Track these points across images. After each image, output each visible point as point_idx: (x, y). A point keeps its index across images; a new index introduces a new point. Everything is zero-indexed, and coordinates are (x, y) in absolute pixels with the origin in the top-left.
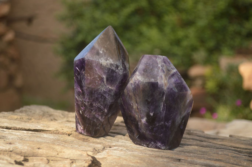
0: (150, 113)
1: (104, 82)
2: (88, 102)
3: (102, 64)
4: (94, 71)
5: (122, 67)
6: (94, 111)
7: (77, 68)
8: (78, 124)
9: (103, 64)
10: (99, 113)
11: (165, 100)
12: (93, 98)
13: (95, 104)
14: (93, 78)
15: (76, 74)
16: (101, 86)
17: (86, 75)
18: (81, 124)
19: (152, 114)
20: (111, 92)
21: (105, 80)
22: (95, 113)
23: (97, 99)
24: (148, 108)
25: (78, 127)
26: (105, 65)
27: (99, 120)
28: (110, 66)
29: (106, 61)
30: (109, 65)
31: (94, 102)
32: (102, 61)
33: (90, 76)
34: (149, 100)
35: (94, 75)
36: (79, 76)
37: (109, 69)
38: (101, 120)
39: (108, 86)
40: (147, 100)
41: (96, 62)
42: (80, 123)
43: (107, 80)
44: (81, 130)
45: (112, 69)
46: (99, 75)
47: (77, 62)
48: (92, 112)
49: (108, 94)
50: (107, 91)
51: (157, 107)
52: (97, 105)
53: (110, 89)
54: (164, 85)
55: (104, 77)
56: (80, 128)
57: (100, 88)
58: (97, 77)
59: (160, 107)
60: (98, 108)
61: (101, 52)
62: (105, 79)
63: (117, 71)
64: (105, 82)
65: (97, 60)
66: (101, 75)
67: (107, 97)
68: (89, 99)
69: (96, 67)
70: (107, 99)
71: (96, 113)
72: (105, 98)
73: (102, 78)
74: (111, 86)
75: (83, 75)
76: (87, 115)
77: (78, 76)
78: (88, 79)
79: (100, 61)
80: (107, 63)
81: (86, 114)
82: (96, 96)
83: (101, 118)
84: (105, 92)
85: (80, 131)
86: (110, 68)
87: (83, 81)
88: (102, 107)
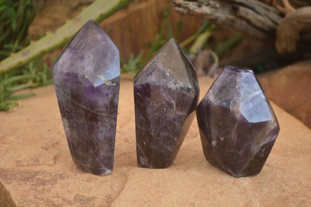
0: (221, 137)
1: (173, 108)
2: (155, 132)
3: (170, 89)
4: (162, 97)
5: (194, 90)
6: (161, 141)
7: (139, 94)
8: (141, 157)
9: (172, 89)
10: (168, 143)
11: (237, 127)
12: (161, 127)
13: (163, 133)
14: (160, 105)
15: (138, 101)
16: (169, 114)
17: (151, 102)
18: (145, 157)
19: (222, 139)
20: (181, 118)
21: (174, 106)
22: (162, 143)
23: (165, 128)
24: (218, 131)
25: (141, 159)
26: (175, 90)
27: (168, 150)
28: (181, 89)
29: (176, 85)
30: (179, 89)
31: (162, 132)
32: (171, 86)
33: (157, 104)
34: (220, 124)
35: (161, 102)
36: (142, 103)
37: (179, 94)
38: (170, 150)
39: (178, 113)
40: (217, 124)
41: (163, 87)
42: (144, 155)
43: (177, 105)
44: (145, 163)
45: (183, 93)
46: (167, 101)
47: (138, 88)
48: (160, 142)
49: (178, 121)
50: (177, 118)
51: (228, 133)
52: (165, 135)
53: (180, 115)
54: (236, 112)
55: (173, 103)
56: (144, 161)
57: (168, 116)
58: (165, 103)
59: (231, 134)
60: (167, 137)
61: (168, 74)
62: (175, 104)
63: (188, 95)
64: (175, 109)
65: (165, 85)
66: (170, 101)
67: (177, 125)
68: (155, 129)
69: (164, 92)
70: (177, 126)
71: (164, 144)
72: (175, 126)
73: (170, 104)
74: (182, 112)
75: (147, 103)
76: (154, 147)
77: (140, 103)
78: (154, 106)
79: (169, 86)
80: (177, 87)
81: (152, 145)
82: (164, 124)
83: (170, 148)
84: (174, 119)
85: (143, 163)
86: (180, 92)
87: (147, 109)
88: (171, 136)
